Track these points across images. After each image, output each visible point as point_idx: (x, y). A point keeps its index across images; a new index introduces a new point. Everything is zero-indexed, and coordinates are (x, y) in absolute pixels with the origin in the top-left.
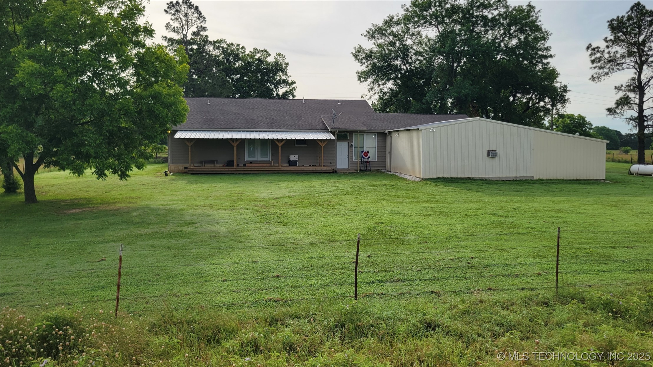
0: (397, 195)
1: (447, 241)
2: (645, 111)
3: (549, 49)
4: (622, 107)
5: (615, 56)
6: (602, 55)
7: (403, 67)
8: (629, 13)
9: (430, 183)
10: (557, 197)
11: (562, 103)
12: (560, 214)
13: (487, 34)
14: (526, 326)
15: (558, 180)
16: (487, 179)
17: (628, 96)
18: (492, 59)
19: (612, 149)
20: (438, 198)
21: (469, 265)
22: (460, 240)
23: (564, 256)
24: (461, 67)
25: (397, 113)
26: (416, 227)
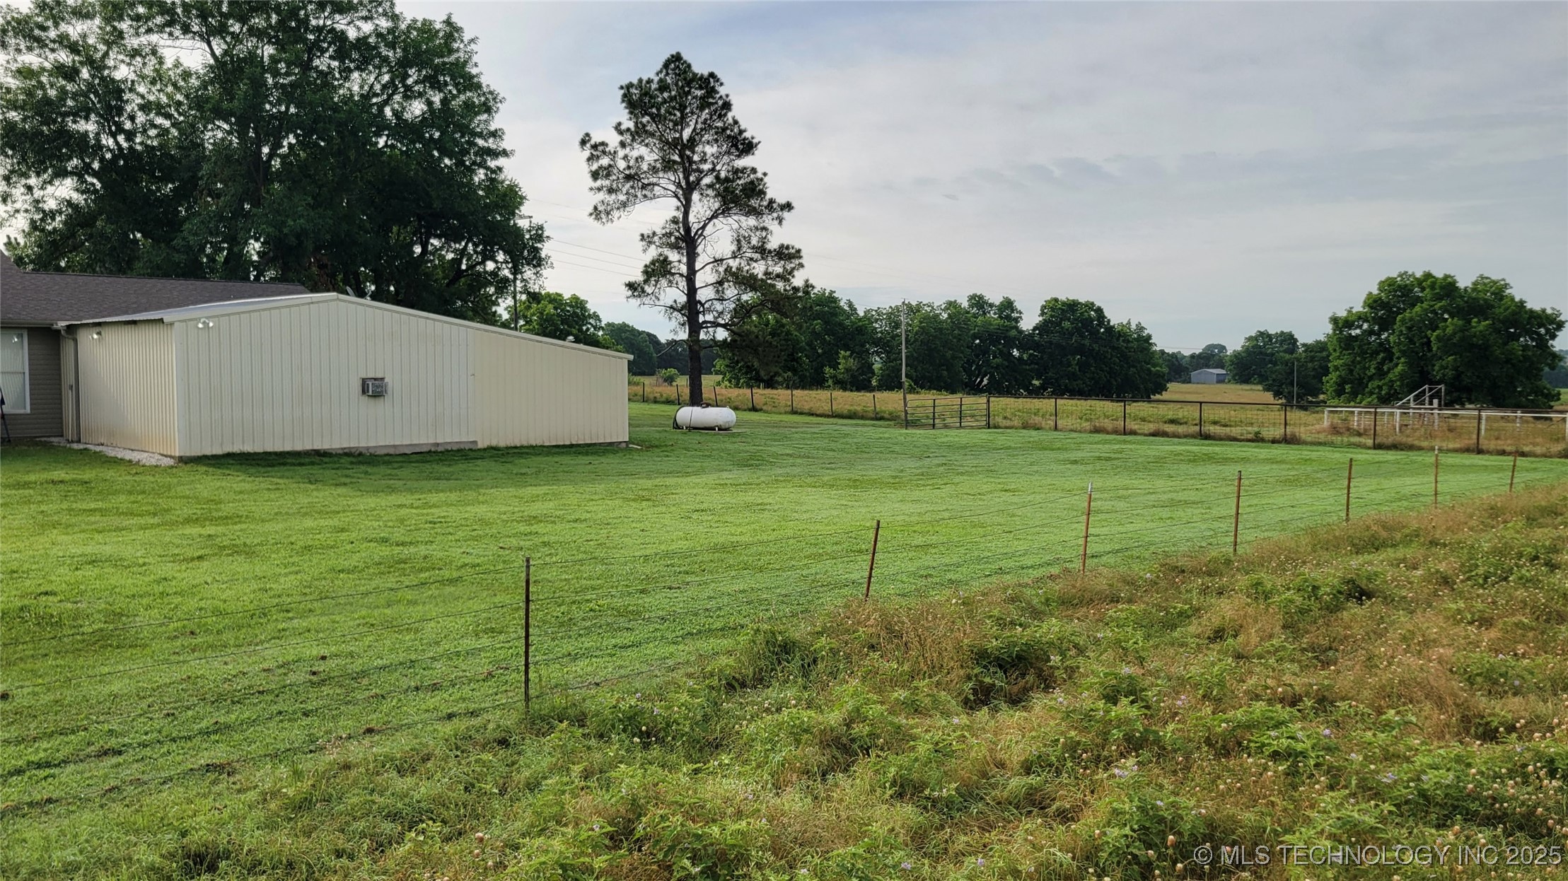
0: (100, 510)
1: (253, 622)
2: (699, 292)
3: (500, 137)
4: (657, 282)
5: (639, 168)
6: (612, 163)
7: (108, 141)
8: (662, 75)
9: (204, 468)
10: (529, 488)
11: (535, 266)
12: (535, 526)
13: (347, 79)
14: (456, 805)
15: (532, 447)
16: (364, 451)
17: (666, 258)
18: (364, 145)
19: (643, 374)
20: (227, 509)
21: (314, 678)
22: (290, 615)
23: (545, 622)
24: (283, 157)
25: (94, 271)
26: (162, 593)
